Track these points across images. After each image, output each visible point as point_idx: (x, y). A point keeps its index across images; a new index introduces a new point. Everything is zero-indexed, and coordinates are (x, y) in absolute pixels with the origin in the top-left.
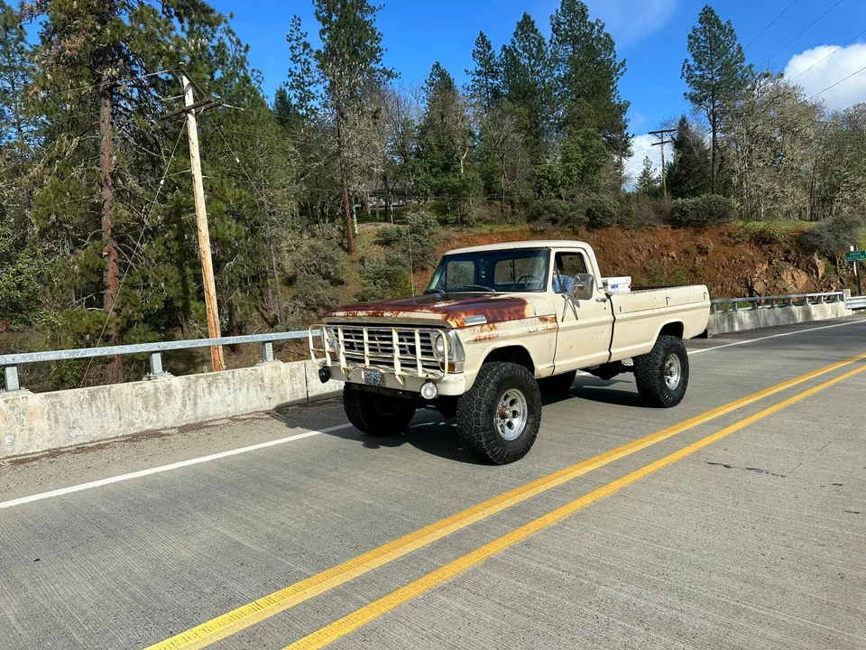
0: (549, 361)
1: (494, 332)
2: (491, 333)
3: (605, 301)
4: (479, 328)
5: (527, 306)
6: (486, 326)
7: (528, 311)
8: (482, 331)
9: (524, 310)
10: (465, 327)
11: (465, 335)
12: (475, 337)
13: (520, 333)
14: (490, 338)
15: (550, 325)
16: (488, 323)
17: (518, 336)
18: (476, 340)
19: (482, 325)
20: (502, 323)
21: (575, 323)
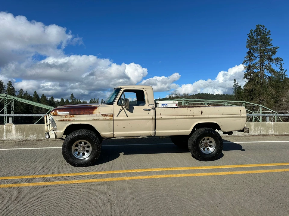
0: (110, 132)
1: (73, 118)
2: (71, 118)
3: (149, 110)
4: (65, 116)
5: (96, 110)
6: (68, 116)
7: (96, 111)
8: (66, 117)
9: (93, 111)
10: (57, 115)
11: (56, 119)
12: (61, 119)
13: (88, 119)
14: (69, 120)
15: (108, 118)
16: (70, 115)
17: (87, 121)
18: (61, 121)
19: (66, 115)
20: (78, 115)
21: (126, 118)
